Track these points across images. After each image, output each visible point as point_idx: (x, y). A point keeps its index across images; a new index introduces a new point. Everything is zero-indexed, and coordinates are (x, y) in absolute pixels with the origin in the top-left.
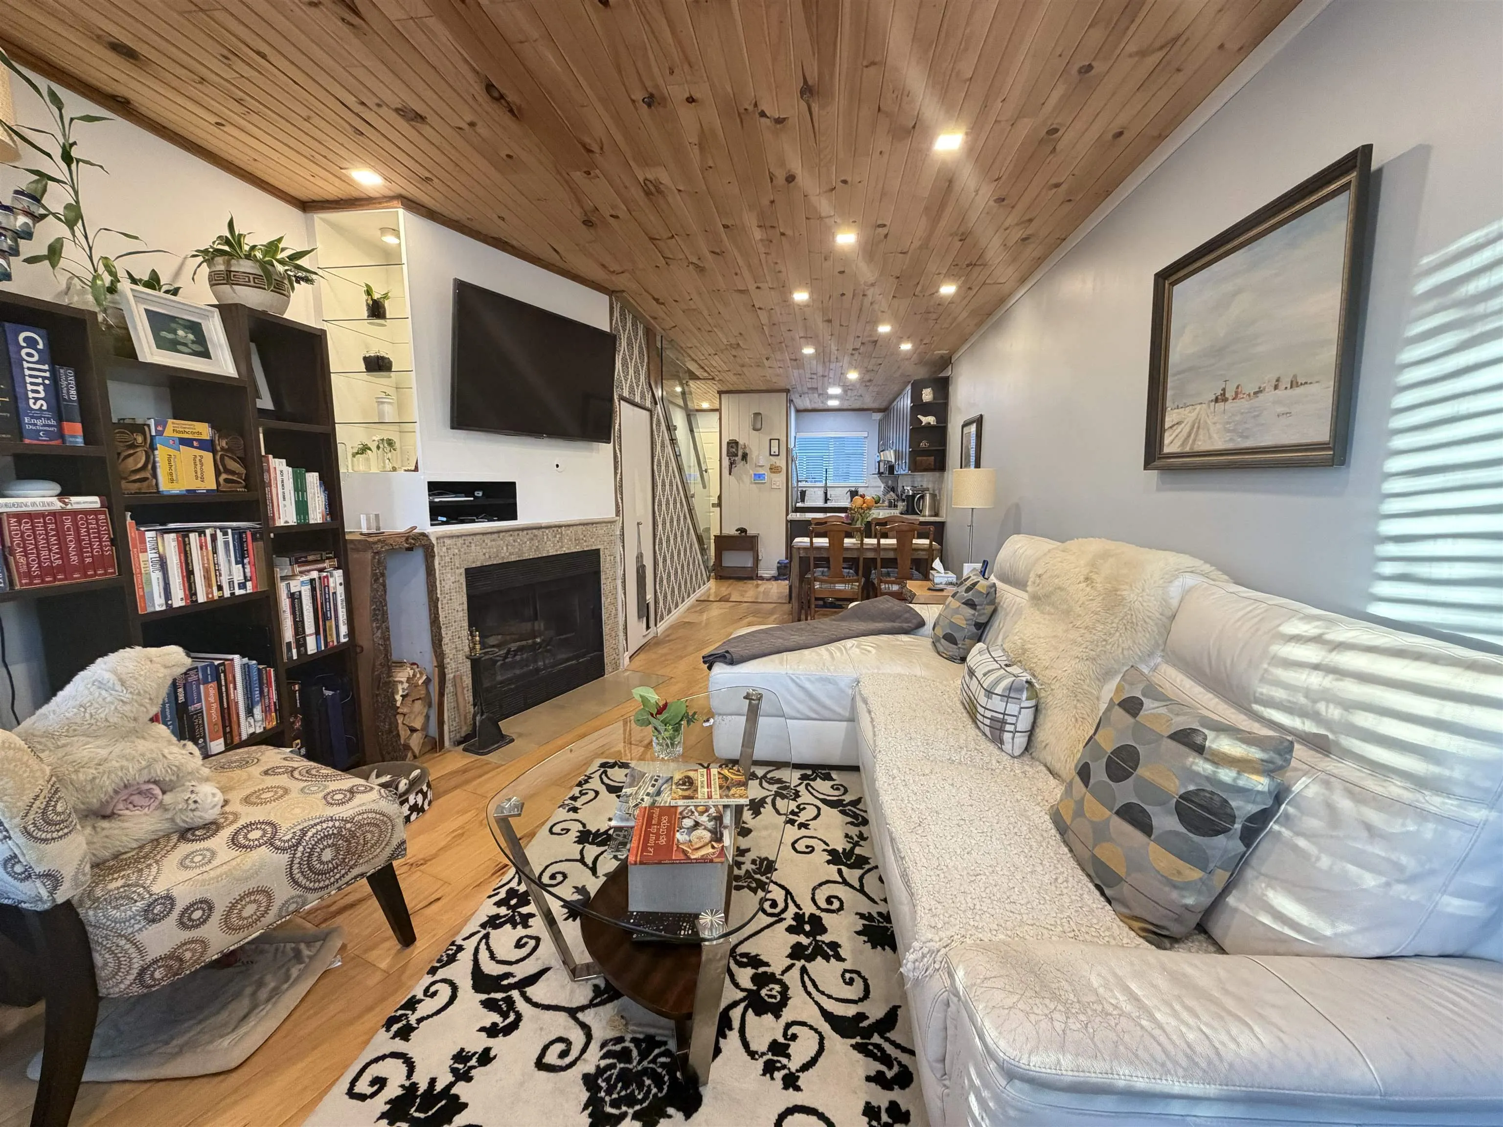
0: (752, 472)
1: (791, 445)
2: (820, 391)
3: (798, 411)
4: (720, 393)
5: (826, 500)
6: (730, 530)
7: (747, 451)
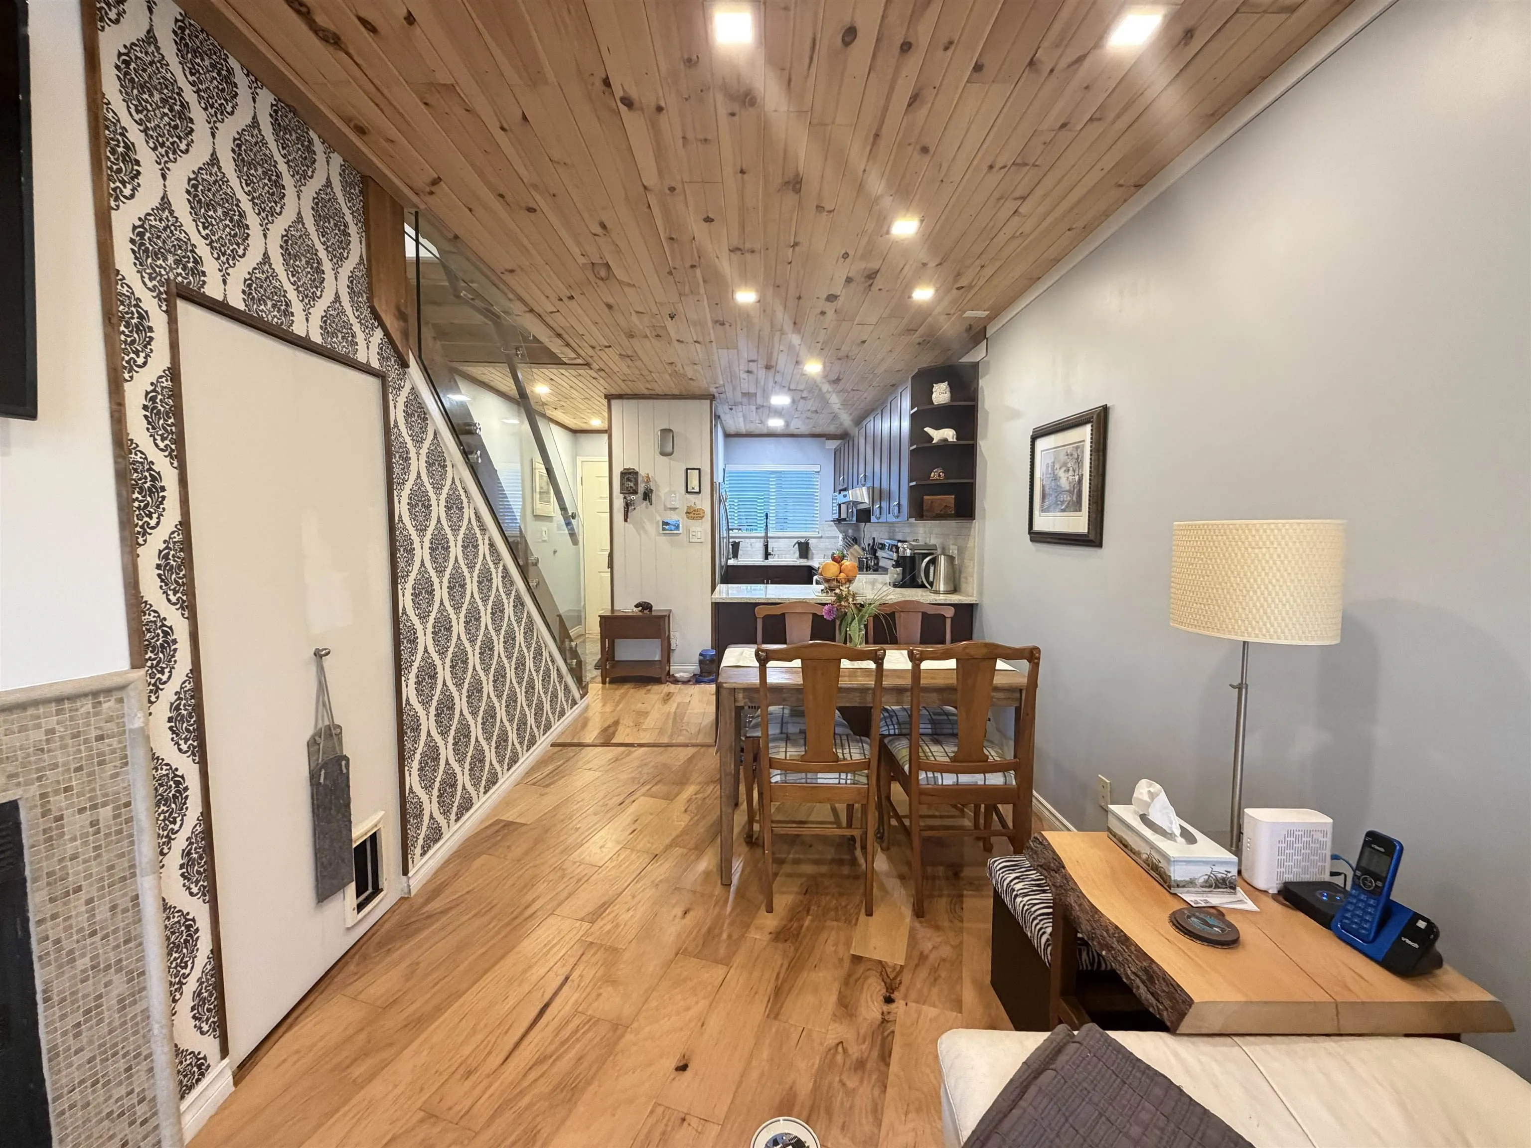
0: (659, 519)
1: (718, 478)
2: (760, 401)
3: (727, 436)
4: (609, 397)
5: (767, 555)
6: (627, 606)
7: (652, 486)
